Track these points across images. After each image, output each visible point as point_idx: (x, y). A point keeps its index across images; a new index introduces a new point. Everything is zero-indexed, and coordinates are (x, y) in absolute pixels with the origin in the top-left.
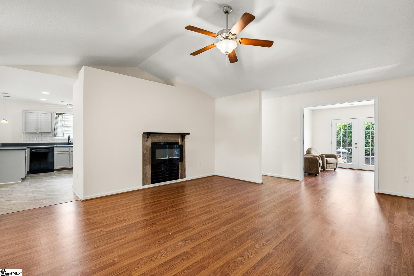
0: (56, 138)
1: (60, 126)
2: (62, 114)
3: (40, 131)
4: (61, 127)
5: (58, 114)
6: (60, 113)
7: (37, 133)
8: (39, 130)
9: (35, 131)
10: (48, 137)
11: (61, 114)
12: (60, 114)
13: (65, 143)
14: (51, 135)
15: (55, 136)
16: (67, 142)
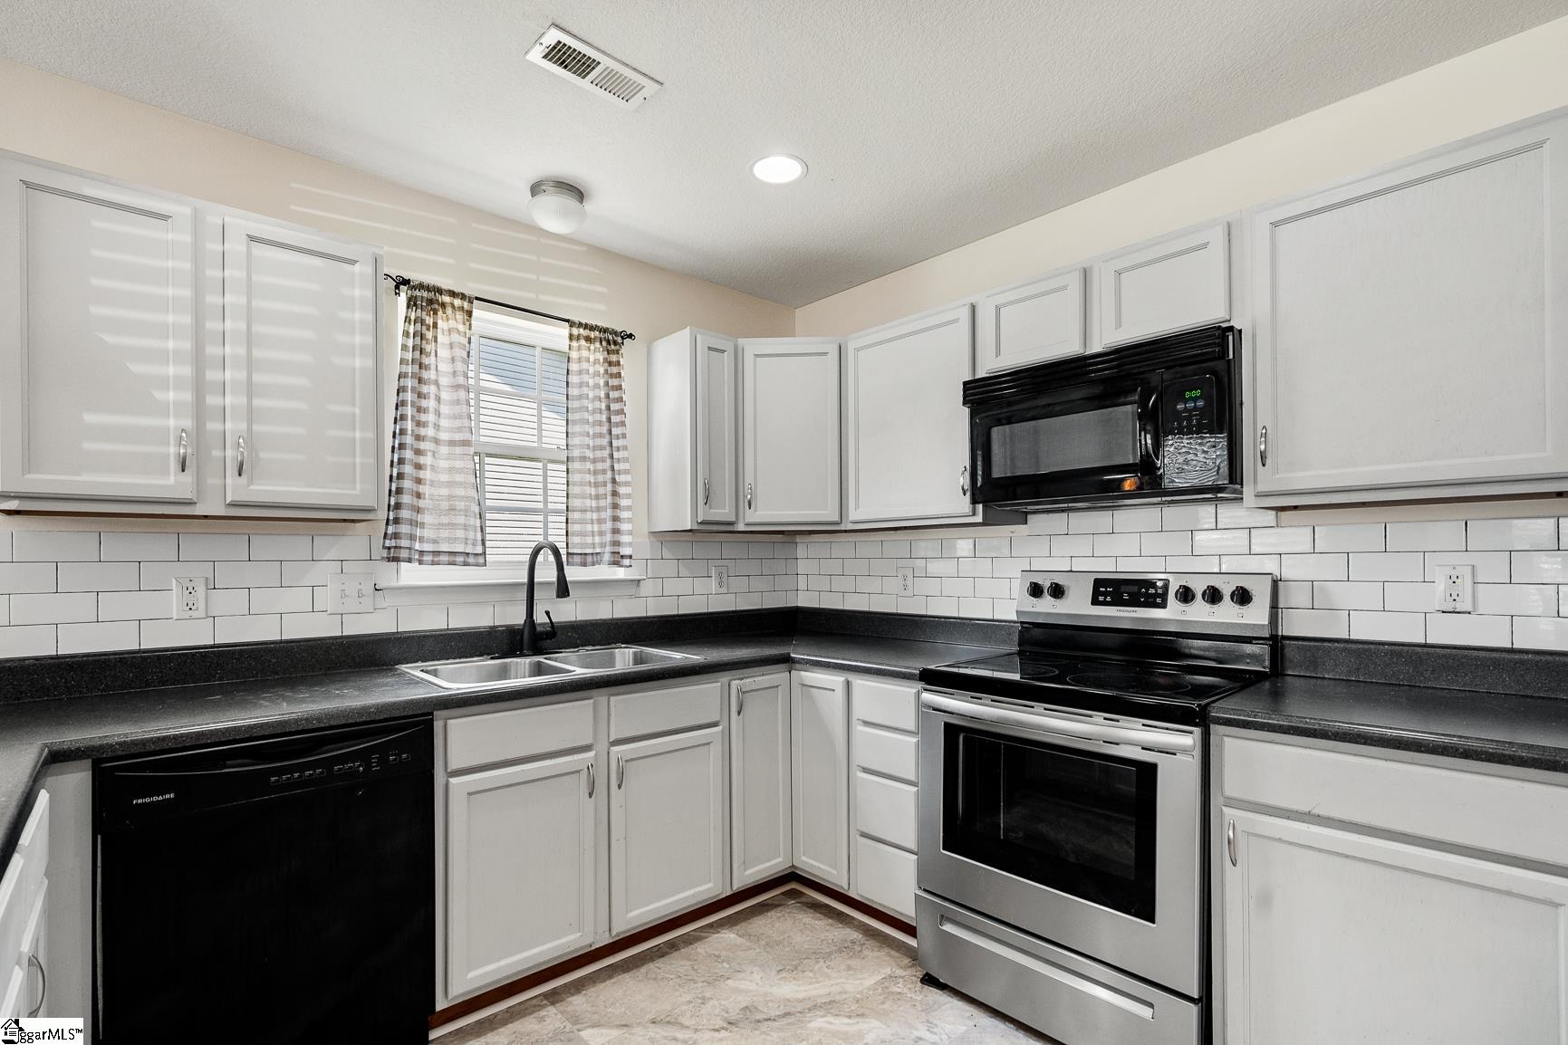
0: (411, 574)
1: (452, 443)
2: (466, 305)
3: (237, 489)
4: (458, 450)
5: (430, 302)
6: (453, 294)
7: (198, 511)
8: (231, 470)
9: (170, 484)
10: (323, 572)
11: (457, 302)
12: (447, 299)
13: (492, 632)
14: (355, 543)
15: (404, 554)
16: (516, 617)
